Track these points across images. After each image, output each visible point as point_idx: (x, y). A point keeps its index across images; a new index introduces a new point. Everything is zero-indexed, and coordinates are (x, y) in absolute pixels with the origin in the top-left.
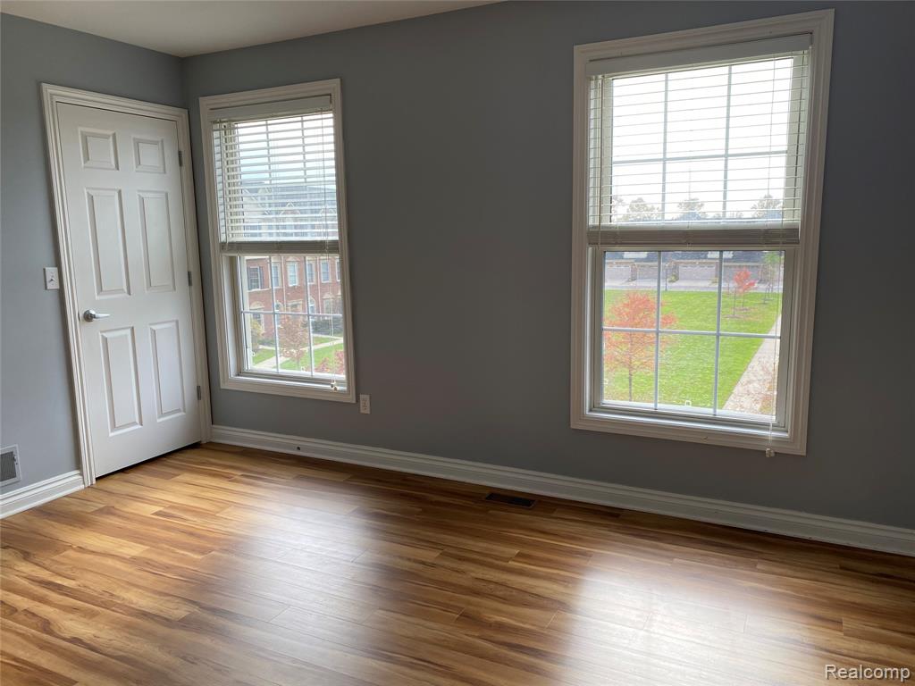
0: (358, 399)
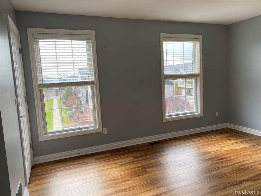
0: (103, 130)
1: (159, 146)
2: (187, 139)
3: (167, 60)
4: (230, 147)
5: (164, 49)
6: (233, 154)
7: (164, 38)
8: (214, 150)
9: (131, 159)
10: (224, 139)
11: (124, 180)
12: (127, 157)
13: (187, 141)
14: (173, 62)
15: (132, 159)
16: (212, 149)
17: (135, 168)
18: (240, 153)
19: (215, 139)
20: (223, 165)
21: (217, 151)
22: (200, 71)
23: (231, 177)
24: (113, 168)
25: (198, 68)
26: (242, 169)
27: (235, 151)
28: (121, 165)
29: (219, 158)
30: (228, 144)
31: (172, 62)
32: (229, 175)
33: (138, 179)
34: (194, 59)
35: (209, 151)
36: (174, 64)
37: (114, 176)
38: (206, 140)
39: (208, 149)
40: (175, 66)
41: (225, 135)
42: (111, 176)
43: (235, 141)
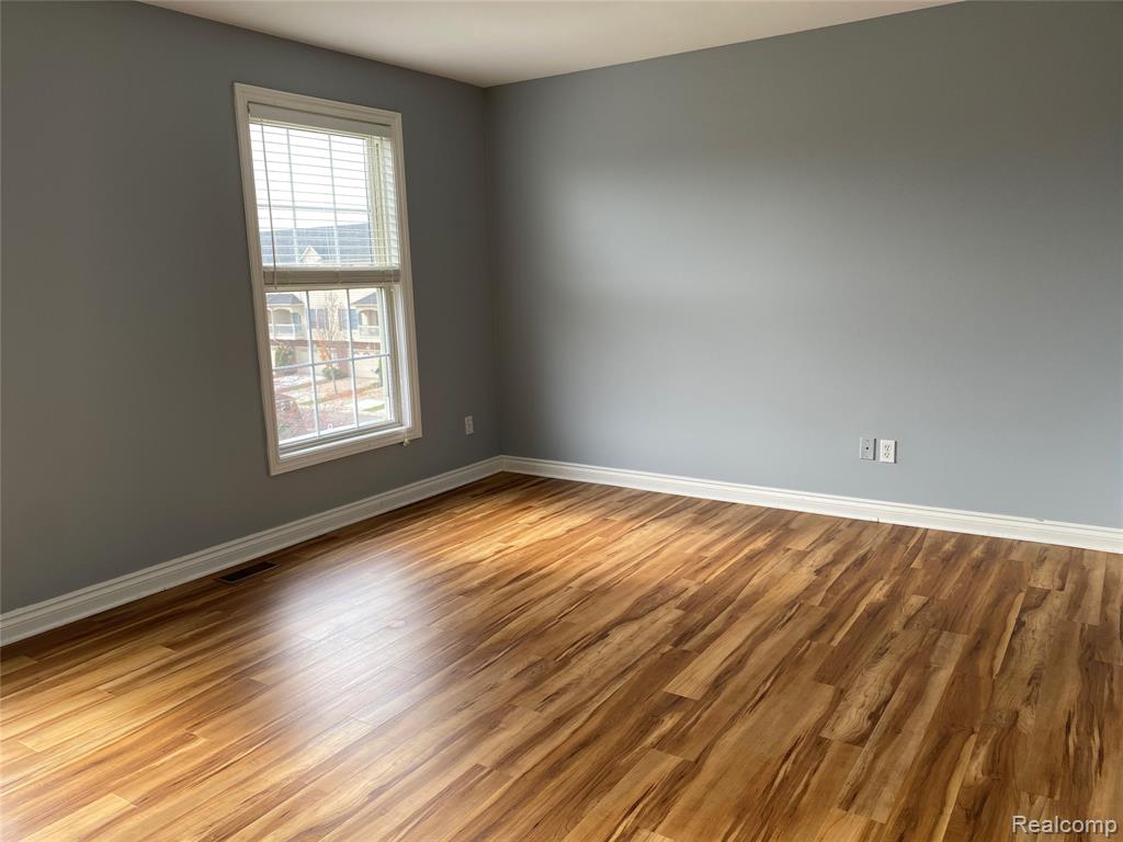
1: (267, 580)
2: (374, 534)
3: (272, 203)
4: (533, 535)
5: (257, 155)
6: (554, 554)
7: (250, 105)
8: (487, 552)
9: (158, 655)
10: (509, 511)
11: (158, 744)
12: (133, 652)
13: (378, 538)
14: (294, 215)
15: (160, 655)
16: (480, 550)
17: (195, 685)
18: (570, 546)
19: (478, 517)
20: (536, 595)
21: (500, 555)
22: (403, 259)
23: (570, 625)
24: (77, 712)
25: (395, 245)
26: (591, 593)
27: (553, 542)
28: (117, 692)
29: (514, 576)
30: (525, 523)
31: (290, 213)
32: (563, 620)
33: (228, 724)
34: (376, 209)
35: (472, 558)
36: (300, 225)
37: (100, 742)
38: (449, 524)
39: (466, 553)
40: (300, 233)
41: (507, 498)
42: (85, 749)
43: (543, 512)
